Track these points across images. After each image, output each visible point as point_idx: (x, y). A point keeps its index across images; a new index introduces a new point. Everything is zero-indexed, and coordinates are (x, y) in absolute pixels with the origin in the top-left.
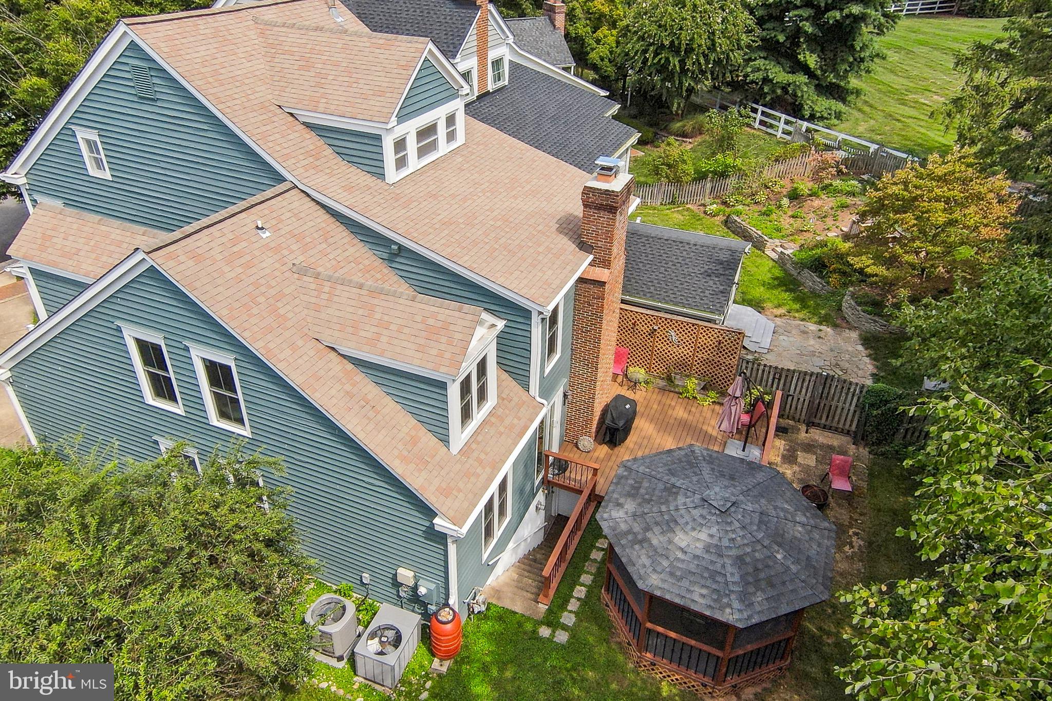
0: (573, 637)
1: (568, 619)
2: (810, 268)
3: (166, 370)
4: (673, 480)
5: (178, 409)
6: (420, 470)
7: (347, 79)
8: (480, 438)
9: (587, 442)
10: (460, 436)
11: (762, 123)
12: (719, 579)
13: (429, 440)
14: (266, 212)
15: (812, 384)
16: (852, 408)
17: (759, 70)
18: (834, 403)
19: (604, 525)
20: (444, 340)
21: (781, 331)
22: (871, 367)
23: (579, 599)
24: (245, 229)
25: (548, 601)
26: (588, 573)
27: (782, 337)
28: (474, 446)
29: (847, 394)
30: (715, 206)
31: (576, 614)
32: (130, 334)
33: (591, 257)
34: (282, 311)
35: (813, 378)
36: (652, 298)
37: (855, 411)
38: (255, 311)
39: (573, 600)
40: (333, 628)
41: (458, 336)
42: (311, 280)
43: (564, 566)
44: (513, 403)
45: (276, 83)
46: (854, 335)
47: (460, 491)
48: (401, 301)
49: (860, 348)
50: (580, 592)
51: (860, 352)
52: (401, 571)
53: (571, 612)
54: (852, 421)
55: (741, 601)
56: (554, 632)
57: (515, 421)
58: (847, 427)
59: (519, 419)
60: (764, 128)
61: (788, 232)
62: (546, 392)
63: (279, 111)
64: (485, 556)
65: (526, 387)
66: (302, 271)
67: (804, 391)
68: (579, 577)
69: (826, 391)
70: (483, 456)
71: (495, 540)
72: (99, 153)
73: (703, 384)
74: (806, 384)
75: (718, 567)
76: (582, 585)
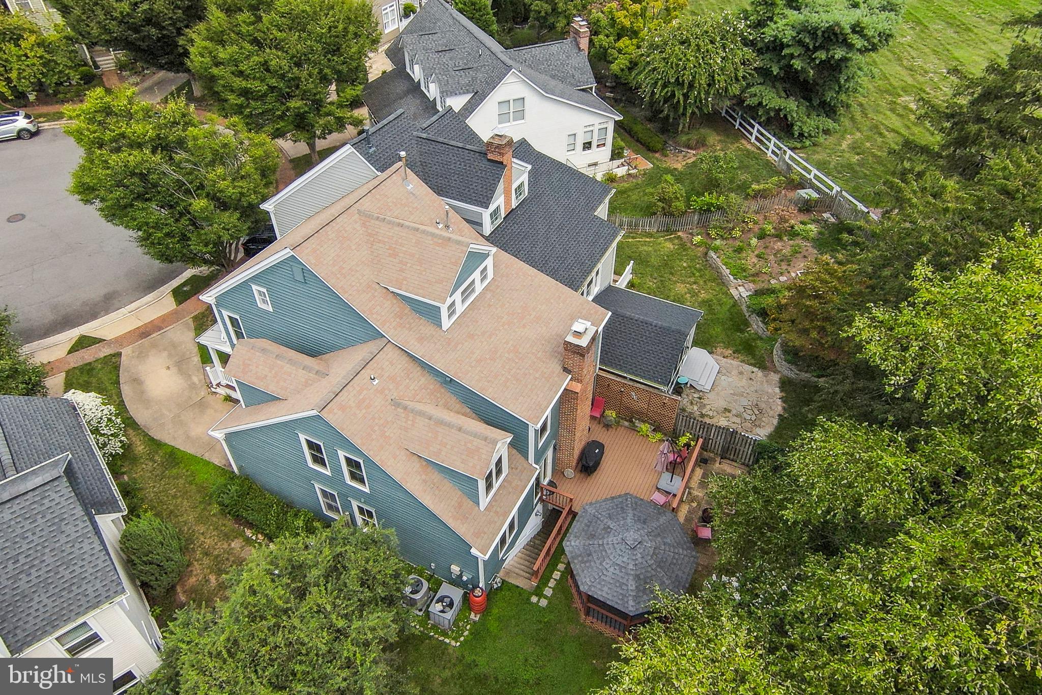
0: (549, 603)
1: (548, 592)
2: (758, 314)
3: (322, 453)
4: (609, 523)
5: (328, 473)
6: (463, 524)
7: (419, 268)
8: (497, 497)
9: (569, 472)
10: (484, 501)
11: (757, 139)
12: (624, 587)
13: (468, 503)
14: (375, 365)
15: (724, 434)
16: (749, 452)
17: (755, 95)
18: (738, 447)
19: (566, 549)
20: (476, 458)
21: (724, 371)
22: (780, 408)
23: (555, 580)
24: (365, 381)
25: (537, 581)
26: (562, 563)
27: (723, 378)
28: (494, 503)
29: (746, 444)
30: (700, 237)
31: (554, 589)
32: (302, 438)
33: (570, 376)
34: (387, 434)
35: (725, 431)
36: (621, 369)
37: (751, 454)
38: (374, 437)
39: (552, 580)
40: (417, 597)
41: (484, 456)
42: (402, 411)
43: (548, 558)
44: (518, 470)
45: (375, 266)
46: (775, 377)
47: (485, 533)
48: (453, 431)
49: (777, 390)
50: (557, 575)
51: (776, 394)
52: (453, 567)
53: (550, 587)
54: (750, 459)
55: (634, 601)
56: (539, 600)
57: (519, 483)
58: (747, 462)
59: (521, 480)
60: (758, 144)
61: (751, 272)
62: (538, 458)
63: (377, 286)
64: (501, 556)
65: (527, 458)
66: (396, 404)
67: (719, 438)
68: (557, 565)
69: (733, 440)
70: (498, 509)
71: (507, 545)
72: (265, 297)
73: (653, 428)
74: (720, 434)
75: (625, 581)
76: (558, 571)
